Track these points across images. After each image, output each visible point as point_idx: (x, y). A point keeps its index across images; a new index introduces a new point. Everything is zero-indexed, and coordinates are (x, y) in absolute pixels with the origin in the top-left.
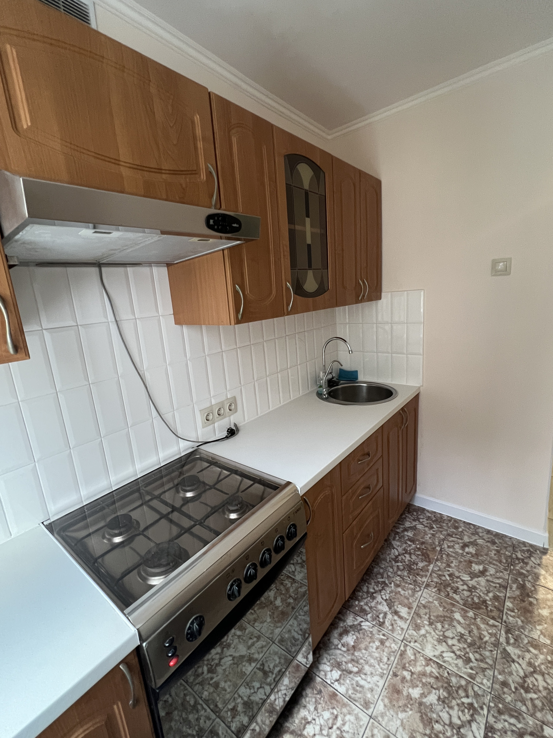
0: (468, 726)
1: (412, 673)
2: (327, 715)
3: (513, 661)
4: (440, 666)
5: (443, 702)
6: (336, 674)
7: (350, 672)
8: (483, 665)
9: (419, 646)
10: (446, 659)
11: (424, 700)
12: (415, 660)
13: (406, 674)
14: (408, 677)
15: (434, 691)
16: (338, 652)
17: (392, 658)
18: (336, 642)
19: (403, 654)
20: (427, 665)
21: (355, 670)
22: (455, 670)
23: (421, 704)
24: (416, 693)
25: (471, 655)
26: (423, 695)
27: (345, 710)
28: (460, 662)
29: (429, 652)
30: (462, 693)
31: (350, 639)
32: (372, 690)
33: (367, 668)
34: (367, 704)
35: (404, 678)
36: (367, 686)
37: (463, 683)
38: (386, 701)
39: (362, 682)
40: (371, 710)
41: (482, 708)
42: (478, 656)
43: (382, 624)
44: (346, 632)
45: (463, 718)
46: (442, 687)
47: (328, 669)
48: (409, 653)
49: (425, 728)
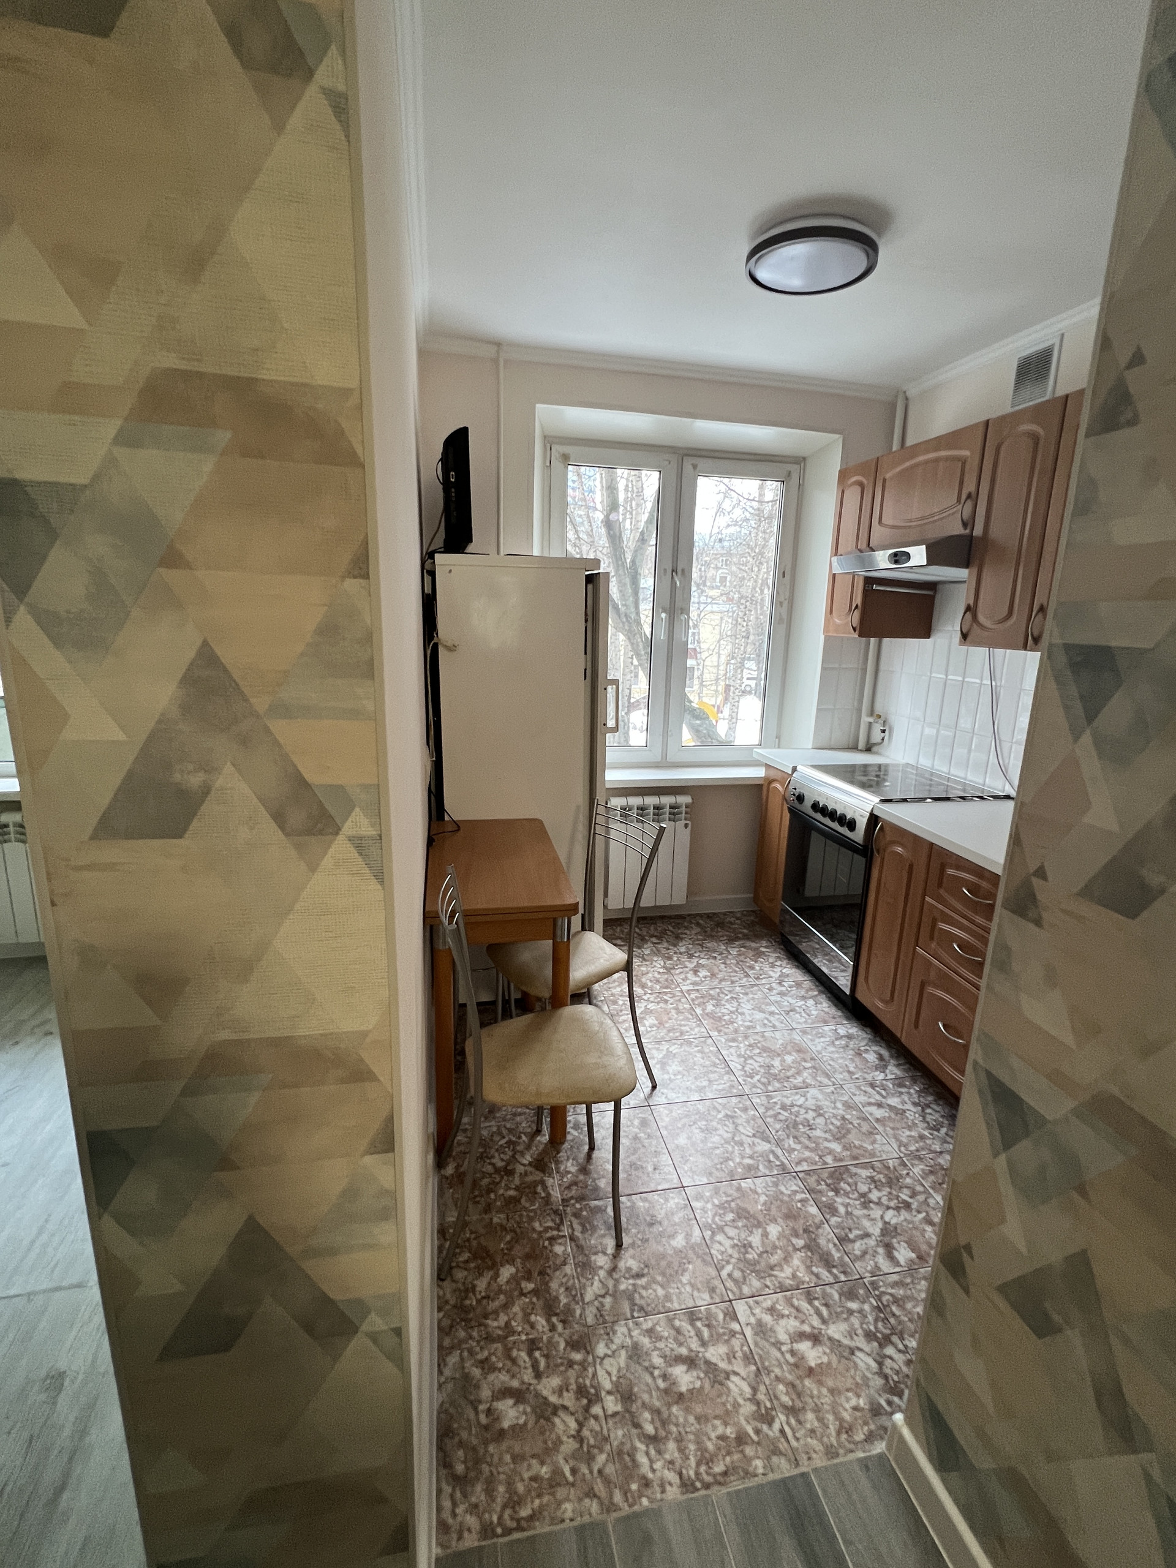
0: (743, 1064)
1: (805, 1068)
2: (814, 1013)
3: (754, 1135)
4: (796, 1088)
5: (768, 1066)
6: (842, 1031)
7: (837, 1039)
8: (771, 1113)
9: (828, 1091)
10: (799, 1096)
11: (779, 1058)
12: (814, 1078)
13: (808, 1065)
14: (803, 1064)
15: (780, 1068)
16: (863, 1043)
17: (829, 1067)
18: (876, 1048)
19: (828, 1077)
20: (804, 1082)
21: (837, 1043)
22: (785, 1093)
23: (779, 1055)
24: (789, 1059)
25: (786, 1114)
26: (783, 1061)
27: (809, 1021)
28: (788, 1102)
29: (813, 1092)
30: (764, 1080)
31: (871, 1057)
32: (812, 1040)
33: (832, 1049)
34: (804, 1032)
35: (805, 1061)
36: (817, 1040)
37: (770, 1088)
38: (797, 1042)
39: (822, 1040)
40: (798, 1031)
41: (744, 1081)
42: (781, 1117)
43: (872, 1086)
44: (881, 1058)
45: (748, 1066)
46: (779, 1075)
47: (851, 1031)
48: (826, 1081)
49: (763, 1046)
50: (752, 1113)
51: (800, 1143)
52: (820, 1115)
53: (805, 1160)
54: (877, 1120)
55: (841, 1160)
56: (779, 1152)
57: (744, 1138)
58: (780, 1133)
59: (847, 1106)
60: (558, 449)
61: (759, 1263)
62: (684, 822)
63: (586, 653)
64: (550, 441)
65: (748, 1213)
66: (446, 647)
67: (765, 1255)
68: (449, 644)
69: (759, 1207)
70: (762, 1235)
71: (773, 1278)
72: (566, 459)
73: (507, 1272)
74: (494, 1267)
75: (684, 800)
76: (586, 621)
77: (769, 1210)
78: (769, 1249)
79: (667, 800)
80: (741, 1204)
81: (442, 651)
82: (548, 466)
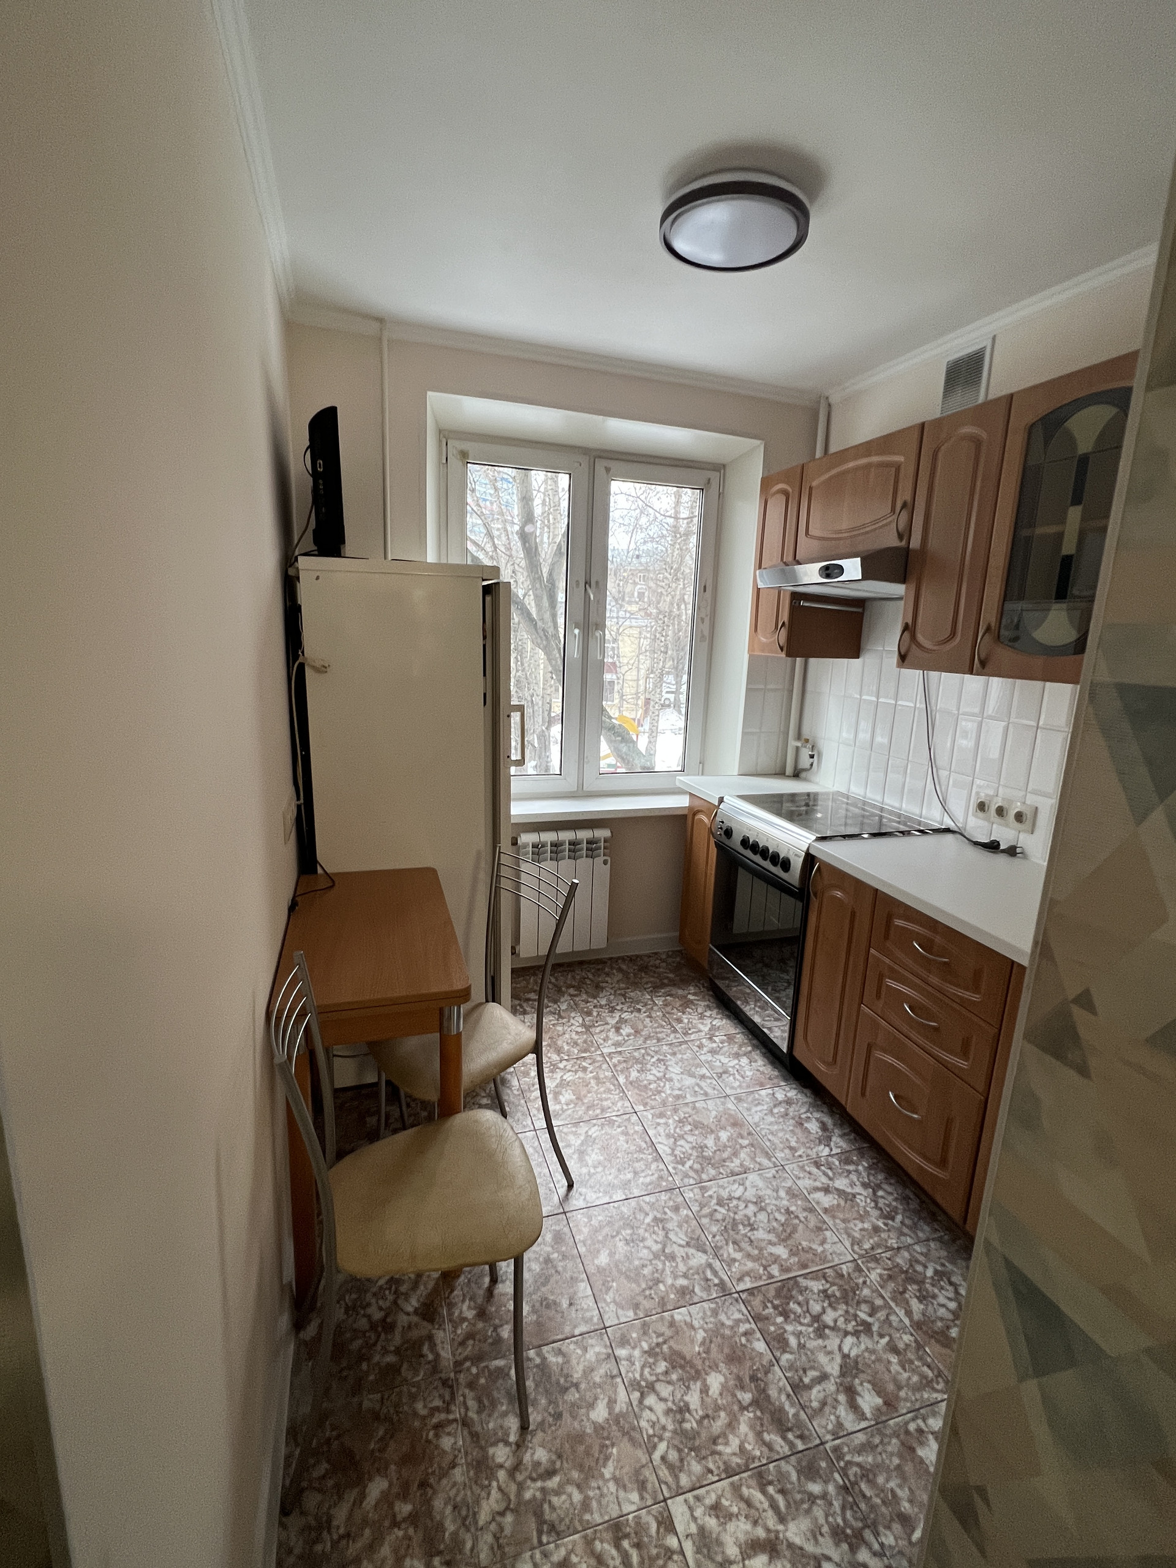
0: (672, 1146)
1: (742, 1147)
2: (749, 1073)
3: (688, 1244)
4: (733, 1174)
5: (701, 1147)
6: (780, 1096)
7: (775, 1106)
8: (706, 1211)
9: (768, 1175)
10: (736, 1186)
11: (713, 1136)
12: (753, 1159)
13: (745, 1142)
14: (740, 1141)
15: (715, 1148)
16: (803, 1110)
17: (768, 1144)
18: (817, 1115)
19: (768, 1157)
20: (742, 1165)
21: (776, 1111)
22: (721, 1182)
23: (712, 1131)
24: (724, 1136)
25: (723, 1211)
26: (718, 1138)
27: (744, 1085)
28: (725, 1194)
29: (752, 1177)
30: (697, 1166)
31: (813, 1127)
32: (749, 1110)
33: (770, 1119)
34: (739, 1099)
35: (742, 1138)
36: (754, 1109)
37: (704, 1177)
38: (733, 1112)
39: (759, 1108)
40: (732, 1098)
41: (674, 1168)
42: (719, 1216)
43: (817, 1165)
44: (824, 1127)
45: (679, 1148)
46: (714, 1158)
47: (789, 1095)
48: (765, 1162)
49: (694, 1120)
50: (685, 1212)
51: (741, 1250)
52: (762, 1209)
53: (748, 1274)
54: (826, 1210)
55: (787, 1270)
56: (717, 1265)
57: (675, 1248)
58: (718, 1238)
59: (792, 1194)
60: (455, 445)
61: (698, 1433)
62: (602, 858)
63: (485, 675)
64: (445, 435)
65: (684, 1358)
66: (314, 668)
67: (706, 1421)
68: (318, 664)
69: (697, 1349)
70: (701, 1392)
71: (717, 1457)
72: (464, 455)
73: (377, 1488)
74: (360, 1481)
75: (603, 833)
76: (485, 638)
77: (707, 1352)
78: (710, 1412)
79: (584, 835)
80: (676, 1347)
81: (309, 673)
82: (444, 462)
